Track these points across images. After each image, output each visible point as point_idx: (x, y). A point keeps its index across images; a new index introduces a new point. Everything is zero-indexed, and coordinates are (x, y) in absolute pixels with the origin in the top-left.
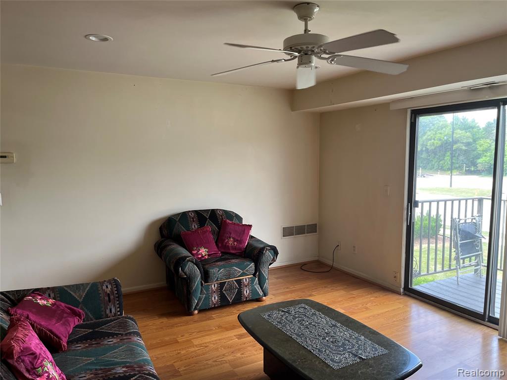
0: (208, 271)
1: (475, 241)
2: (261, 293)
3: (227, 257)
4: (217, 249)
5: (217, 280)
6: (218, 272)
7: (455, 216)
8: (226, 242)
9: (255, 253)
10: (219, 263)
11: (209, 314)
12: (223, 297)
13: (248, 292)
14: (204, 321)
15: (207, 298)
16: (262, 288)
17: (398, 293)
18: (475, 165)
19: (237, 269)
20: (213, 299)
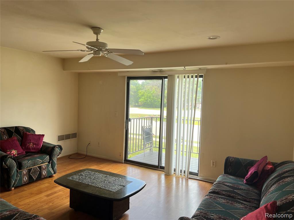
0: (21, 163)
1: (150, 136)
2: (53, 172)
3: (30, 154)
4: (22, 150)
5: (27, 168)
6: (27, 163)
7: (143, 125)
8: (27, 145)
9: (49, 150)
10: (27, 158)
11: (22, 188)
12: (30, 178)
13: (45, 172)
14: (19, 193)
15: (21, 179)
16: (53, 170)
17: (122, 163)
18: (138, 102)
19: (39, 160)
20: (24, 179)
